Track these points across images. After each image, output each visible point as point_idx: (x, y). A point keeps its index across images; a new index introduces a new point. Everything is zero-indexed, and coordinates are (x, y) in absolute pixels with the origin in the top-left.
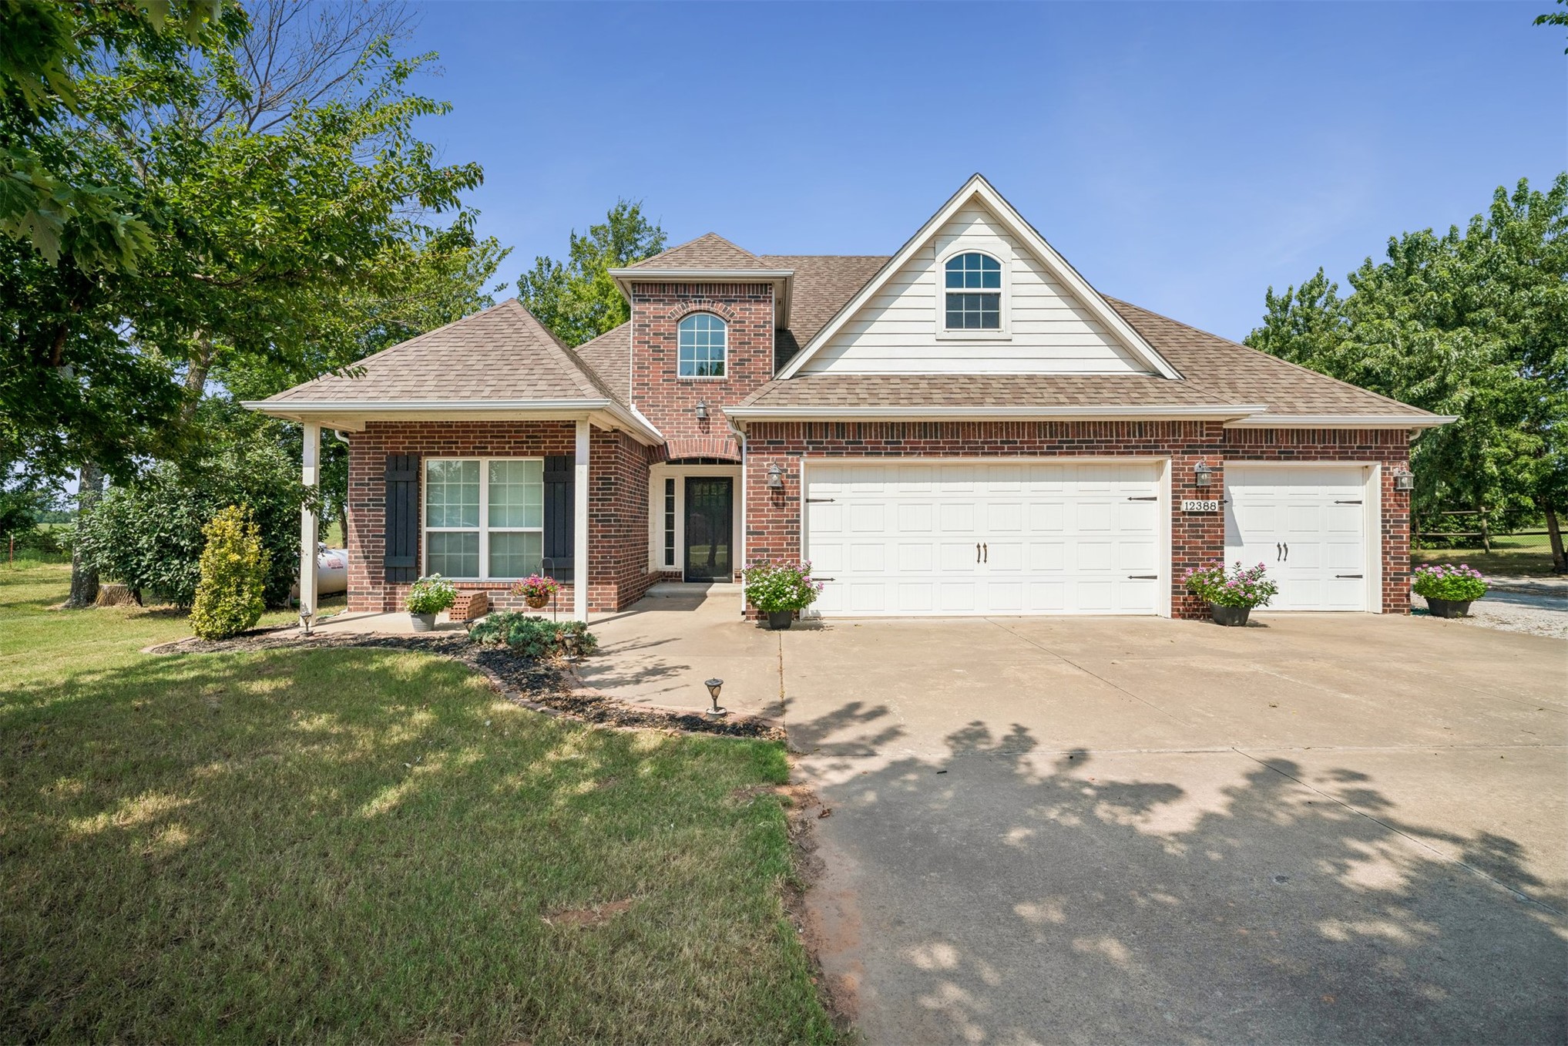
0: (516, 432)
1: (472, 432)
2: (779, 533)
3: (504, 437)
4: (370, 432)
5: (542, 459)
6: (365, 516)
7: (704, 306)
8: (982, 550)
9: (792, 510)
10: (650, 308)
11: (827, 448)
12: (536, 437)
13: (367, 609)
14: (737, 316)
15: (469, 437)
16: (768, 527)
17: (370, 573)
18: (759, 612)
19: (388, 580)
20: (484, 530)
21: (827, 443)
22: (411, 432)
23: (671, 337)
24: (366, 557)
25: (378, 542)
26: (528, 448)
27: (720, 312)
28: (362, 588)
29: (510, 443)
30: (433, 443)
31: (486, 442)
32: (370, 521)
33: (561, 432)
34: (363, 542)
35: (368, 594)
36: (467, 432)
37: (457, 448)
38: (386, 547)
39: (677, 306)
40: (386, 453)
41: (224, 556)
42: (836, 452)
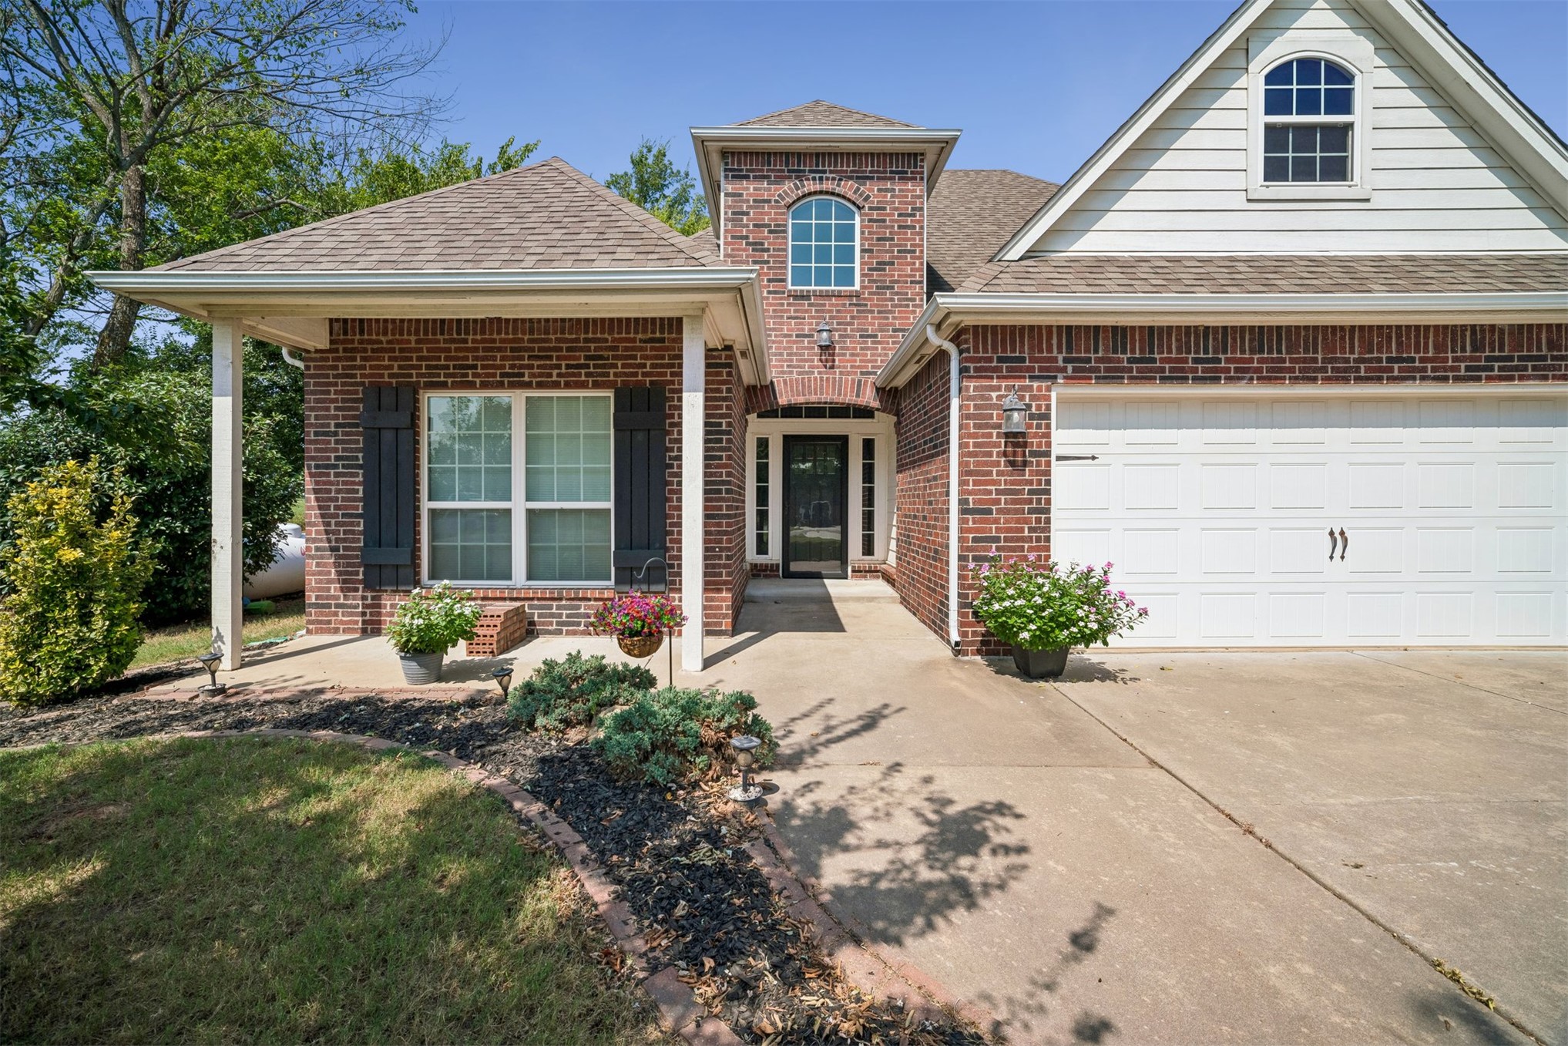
0: (569, 349)
1: (499, 349)
2: (1016, 511)
3: (550, 358)
4: (336, 351)
5: (610, 394)
6: (331, 483)
7: (827, 186)
8: (1339, 539)
9: (1038, 473)
10: (749, 188)
11: (1097, 370)
12: (601, 358)
13: (336, 631)
14: (875, 200)
15: (494, 358)
16: (998, 501)
17: (339, 573)
18: (983, 643)
19: (368, 586)
20: (518, 506)
21: (1098, 360)
22: (401, 350)
23: (779, 230)
24: (332, 549)
25: (352, 524)
26: (588, 375)
27: (850, 195)
28: (328, 598)
29: (559, 367)
30: (436, 367)
31: (521, 367)
32: (338, 491)
33: (641, 349)
34: (328, 524)
35: (337, 606)
36: (491, 349)
37: (475, 375)
38: (364, 532)
39: (788, 186)
40: (362, 384)
41: (50, 552)
42: (1113, 376)
